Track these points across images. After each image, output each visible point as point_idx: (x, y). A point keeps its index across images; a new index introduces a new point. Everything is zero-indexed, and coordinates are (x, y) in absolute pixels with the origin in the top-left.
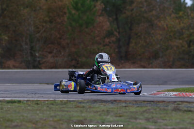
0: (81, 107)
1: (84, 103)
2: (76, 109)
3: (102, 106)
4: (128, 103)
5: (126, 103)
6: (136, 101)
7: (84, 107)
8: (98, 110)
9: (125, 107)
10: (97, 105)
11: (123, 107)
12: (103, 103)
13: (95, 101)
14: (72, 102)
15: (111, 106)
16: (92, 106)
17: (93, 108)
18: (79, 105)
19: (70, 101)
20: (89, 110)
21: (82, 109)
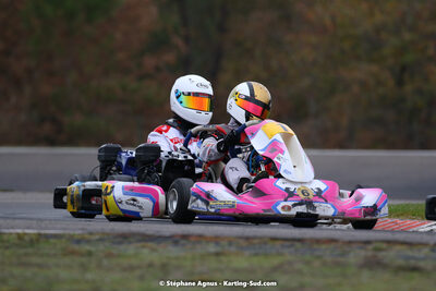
0: (81, 255)
1: (88, 241)
2: (67, 260)
3: (146, 251)
4: (224, 243)
5: (217, 243)
6: (248, 239)
7: (90, 254)
8: (134, 262)
9: (217, 254)
10: (130, 249)
11: (210, 254)
12: (150, 244)
13: (125, 238)
14: (52, 241)
15: (171, 251)
16: (114, 252)
17: (119, 256)
18: (76, 247)
19: (48, 237)
20: (105, 262)
21: (84, 260)
